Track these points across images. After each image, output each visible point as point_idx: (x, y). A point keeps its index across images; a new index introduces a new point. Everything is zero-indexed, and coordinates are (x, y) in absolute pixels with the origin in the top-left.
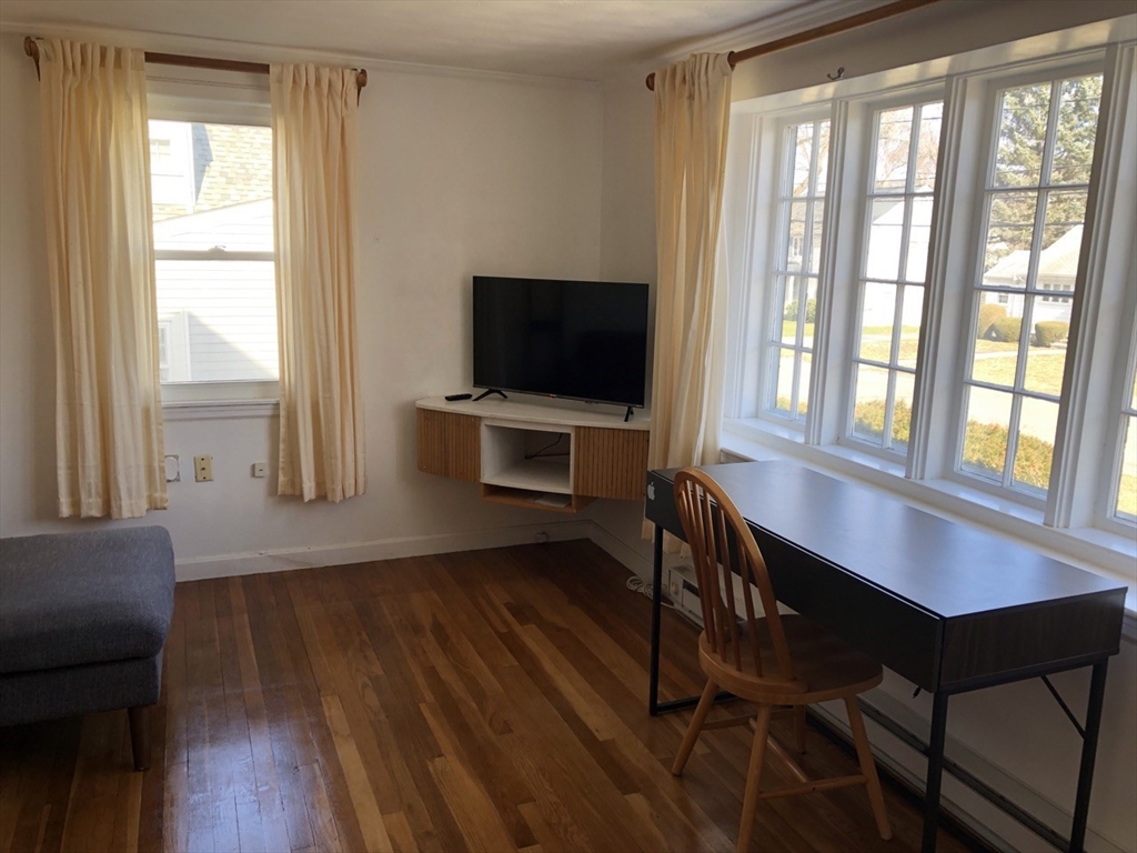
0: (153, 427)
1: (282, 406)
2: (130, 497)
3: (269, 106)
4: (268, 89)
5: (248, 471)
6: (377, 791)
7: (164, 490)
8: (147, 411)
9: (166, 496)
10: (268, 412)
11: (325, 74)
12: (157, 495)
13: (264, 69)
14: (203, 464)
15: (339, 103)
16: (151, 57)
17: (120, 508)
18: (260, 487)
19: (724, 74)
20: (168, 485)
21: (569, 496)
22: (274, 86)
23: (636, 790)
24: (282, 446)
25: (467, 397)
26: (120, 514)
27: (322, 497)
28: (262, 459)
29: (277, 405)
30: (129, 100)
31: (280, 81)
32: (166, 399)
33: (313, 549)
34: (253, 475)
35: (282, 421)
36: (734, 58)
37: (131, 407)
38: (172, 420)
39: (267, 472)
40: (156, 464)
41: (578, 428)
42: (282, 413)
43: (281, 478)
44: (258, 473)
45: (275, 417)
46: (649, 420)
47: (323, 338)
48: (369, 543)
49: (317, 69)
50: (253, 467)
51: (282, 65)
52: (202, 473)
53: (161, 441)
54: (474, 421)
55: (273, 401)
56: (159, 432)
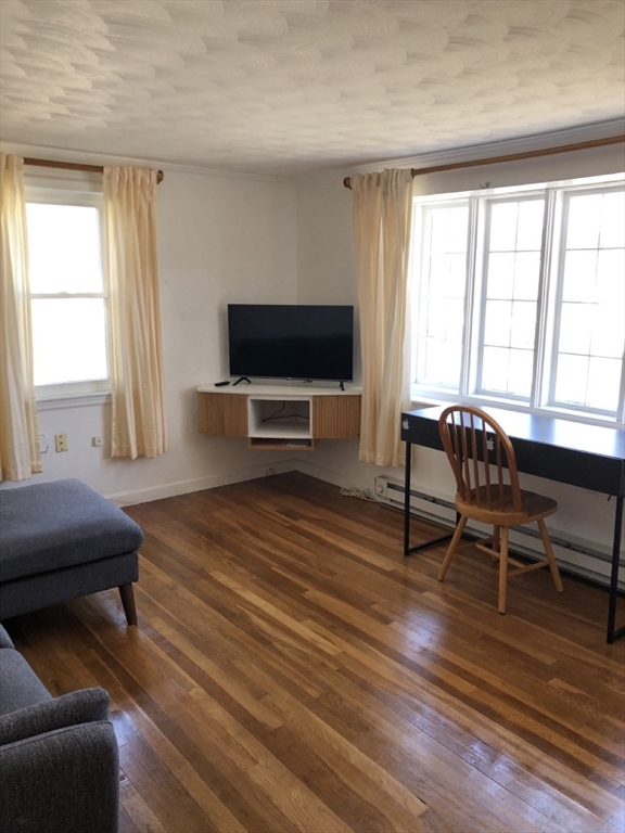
0: (31, 416)
1: (114, 396)
2: (22, 465)
3: (102, 194)
4: (101, 182)
5: (90, 443)
6: (285, 612)
7: (38, 459)
8: (27, 404)
9: (40, 463)
10: (103, 401)
11: (140, 174)
12: (36, 463)
13: (100, 169)
14: (61, 440)
15: (147, 192)
16: (28, 161)
17: (16, 473)
18: (98, 452)
19: (408, 181)
20: (42, 455)
21: (310, 440)
22: (105, 181)
23: (426, 590)
24: (114, 424)
25: (226, 383)
26: (17, 477)
27: (141, 456)
28: (99, 434)
29: (109, 396)
30: (15, 190)
31: (109, 177)
32: (39, 397)
33: (133, 492)
34: (94, 445)
35: (114, 406)
36: (414, 172)
37: (20, 402)
38: (42, 410)
39: (102, 443)
40: (33, 442)
41: (315, 397)
42: (114, 401)
43: (114, 445)
44: (97, 443)
45: (108, 404)
46: (361, 389)
47: (142, 349)
48: (167, 485)
49: (134, 170)
50: (94, 439)
51: (112, 167)
52: (60, 446)
53: (36, 426)
54: (243, 398)
55: (107, 393)
56: (35, 419)
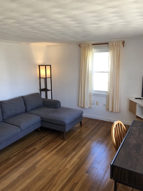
0: (91, 96)
1: (108, 96)
2: (86, 105)
3: (109, 49)
4: (109, 46)
5: (103, 105)
8: (90, 94)
10: (106, 96)
11: (117, 43)
12: (91, 106)
14: (97, 103)
15: (119, 47)
16: (93, 45)
17: (85, 107)
18: (105, 107)
25: (140, 98)
27: (112, 111)
28: (105, 103)
30: (90, 51)
32: (93, 93)
35: (108, 98)
37: (87, 93)
38: (93, 96)
39: (106, 105)
40: (91, 102)
43: (107, 107)
47: (114, 86)
51: (110, 42)
53: (92, 98)
54: (135, 104)
